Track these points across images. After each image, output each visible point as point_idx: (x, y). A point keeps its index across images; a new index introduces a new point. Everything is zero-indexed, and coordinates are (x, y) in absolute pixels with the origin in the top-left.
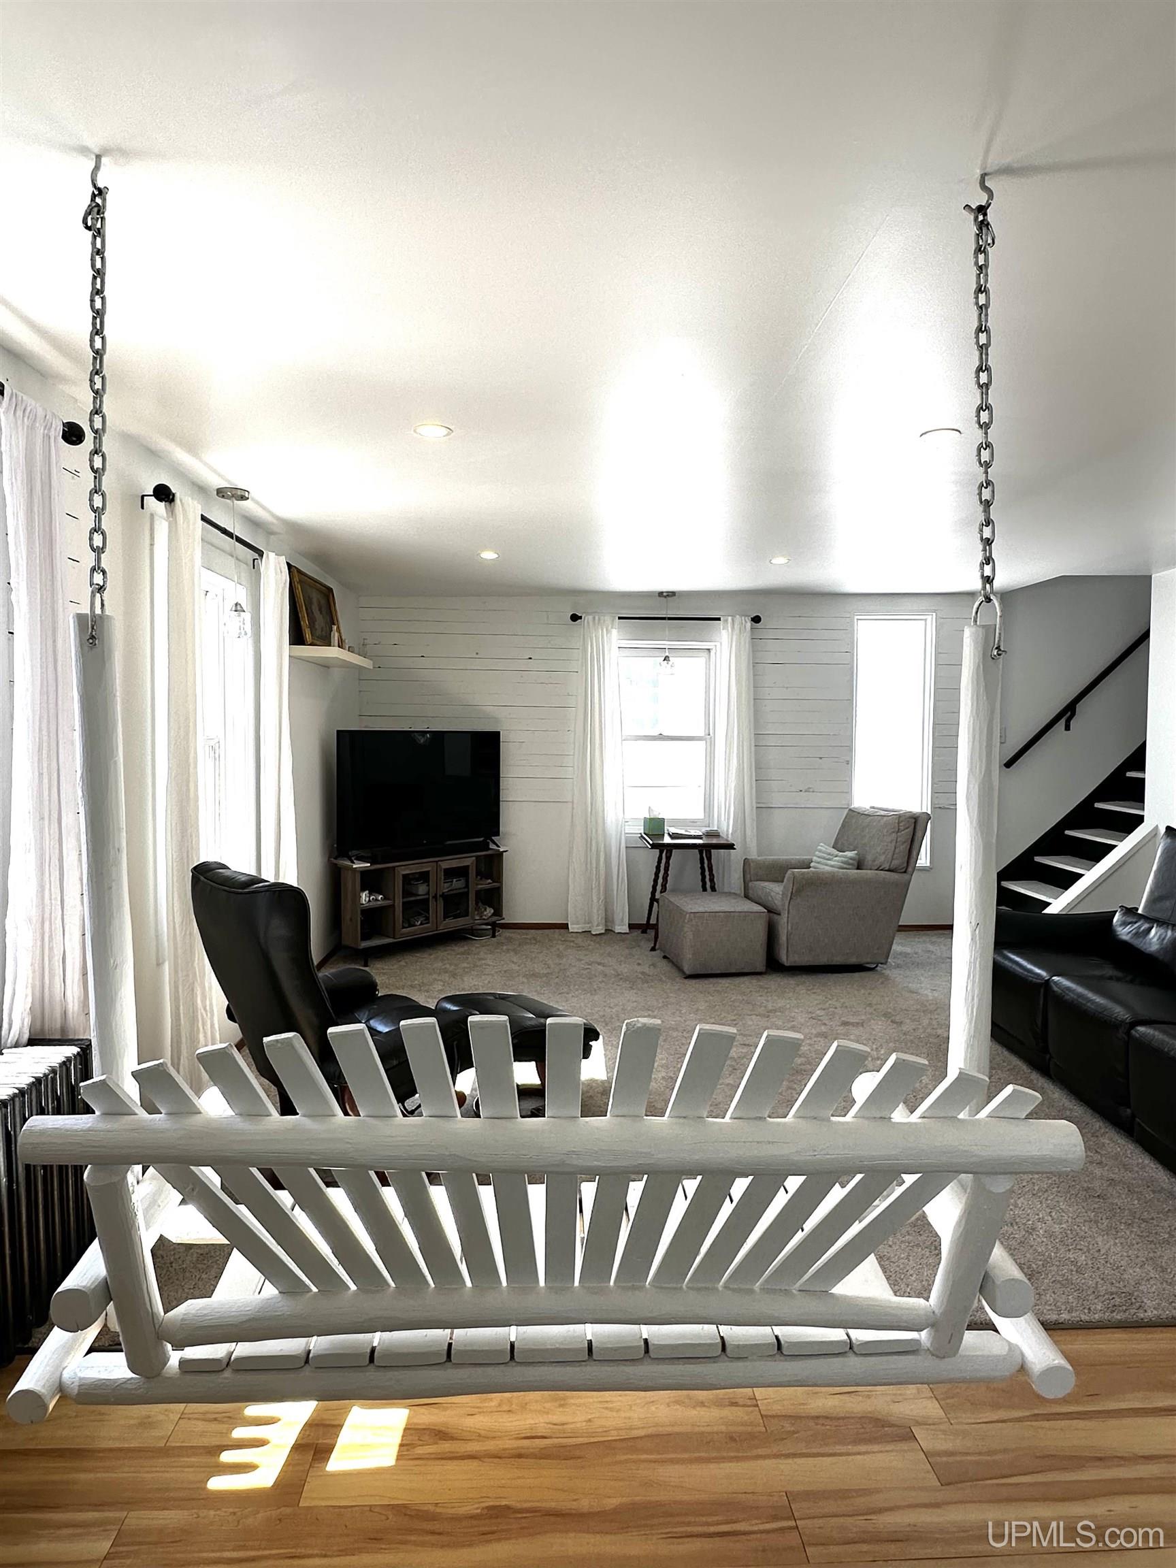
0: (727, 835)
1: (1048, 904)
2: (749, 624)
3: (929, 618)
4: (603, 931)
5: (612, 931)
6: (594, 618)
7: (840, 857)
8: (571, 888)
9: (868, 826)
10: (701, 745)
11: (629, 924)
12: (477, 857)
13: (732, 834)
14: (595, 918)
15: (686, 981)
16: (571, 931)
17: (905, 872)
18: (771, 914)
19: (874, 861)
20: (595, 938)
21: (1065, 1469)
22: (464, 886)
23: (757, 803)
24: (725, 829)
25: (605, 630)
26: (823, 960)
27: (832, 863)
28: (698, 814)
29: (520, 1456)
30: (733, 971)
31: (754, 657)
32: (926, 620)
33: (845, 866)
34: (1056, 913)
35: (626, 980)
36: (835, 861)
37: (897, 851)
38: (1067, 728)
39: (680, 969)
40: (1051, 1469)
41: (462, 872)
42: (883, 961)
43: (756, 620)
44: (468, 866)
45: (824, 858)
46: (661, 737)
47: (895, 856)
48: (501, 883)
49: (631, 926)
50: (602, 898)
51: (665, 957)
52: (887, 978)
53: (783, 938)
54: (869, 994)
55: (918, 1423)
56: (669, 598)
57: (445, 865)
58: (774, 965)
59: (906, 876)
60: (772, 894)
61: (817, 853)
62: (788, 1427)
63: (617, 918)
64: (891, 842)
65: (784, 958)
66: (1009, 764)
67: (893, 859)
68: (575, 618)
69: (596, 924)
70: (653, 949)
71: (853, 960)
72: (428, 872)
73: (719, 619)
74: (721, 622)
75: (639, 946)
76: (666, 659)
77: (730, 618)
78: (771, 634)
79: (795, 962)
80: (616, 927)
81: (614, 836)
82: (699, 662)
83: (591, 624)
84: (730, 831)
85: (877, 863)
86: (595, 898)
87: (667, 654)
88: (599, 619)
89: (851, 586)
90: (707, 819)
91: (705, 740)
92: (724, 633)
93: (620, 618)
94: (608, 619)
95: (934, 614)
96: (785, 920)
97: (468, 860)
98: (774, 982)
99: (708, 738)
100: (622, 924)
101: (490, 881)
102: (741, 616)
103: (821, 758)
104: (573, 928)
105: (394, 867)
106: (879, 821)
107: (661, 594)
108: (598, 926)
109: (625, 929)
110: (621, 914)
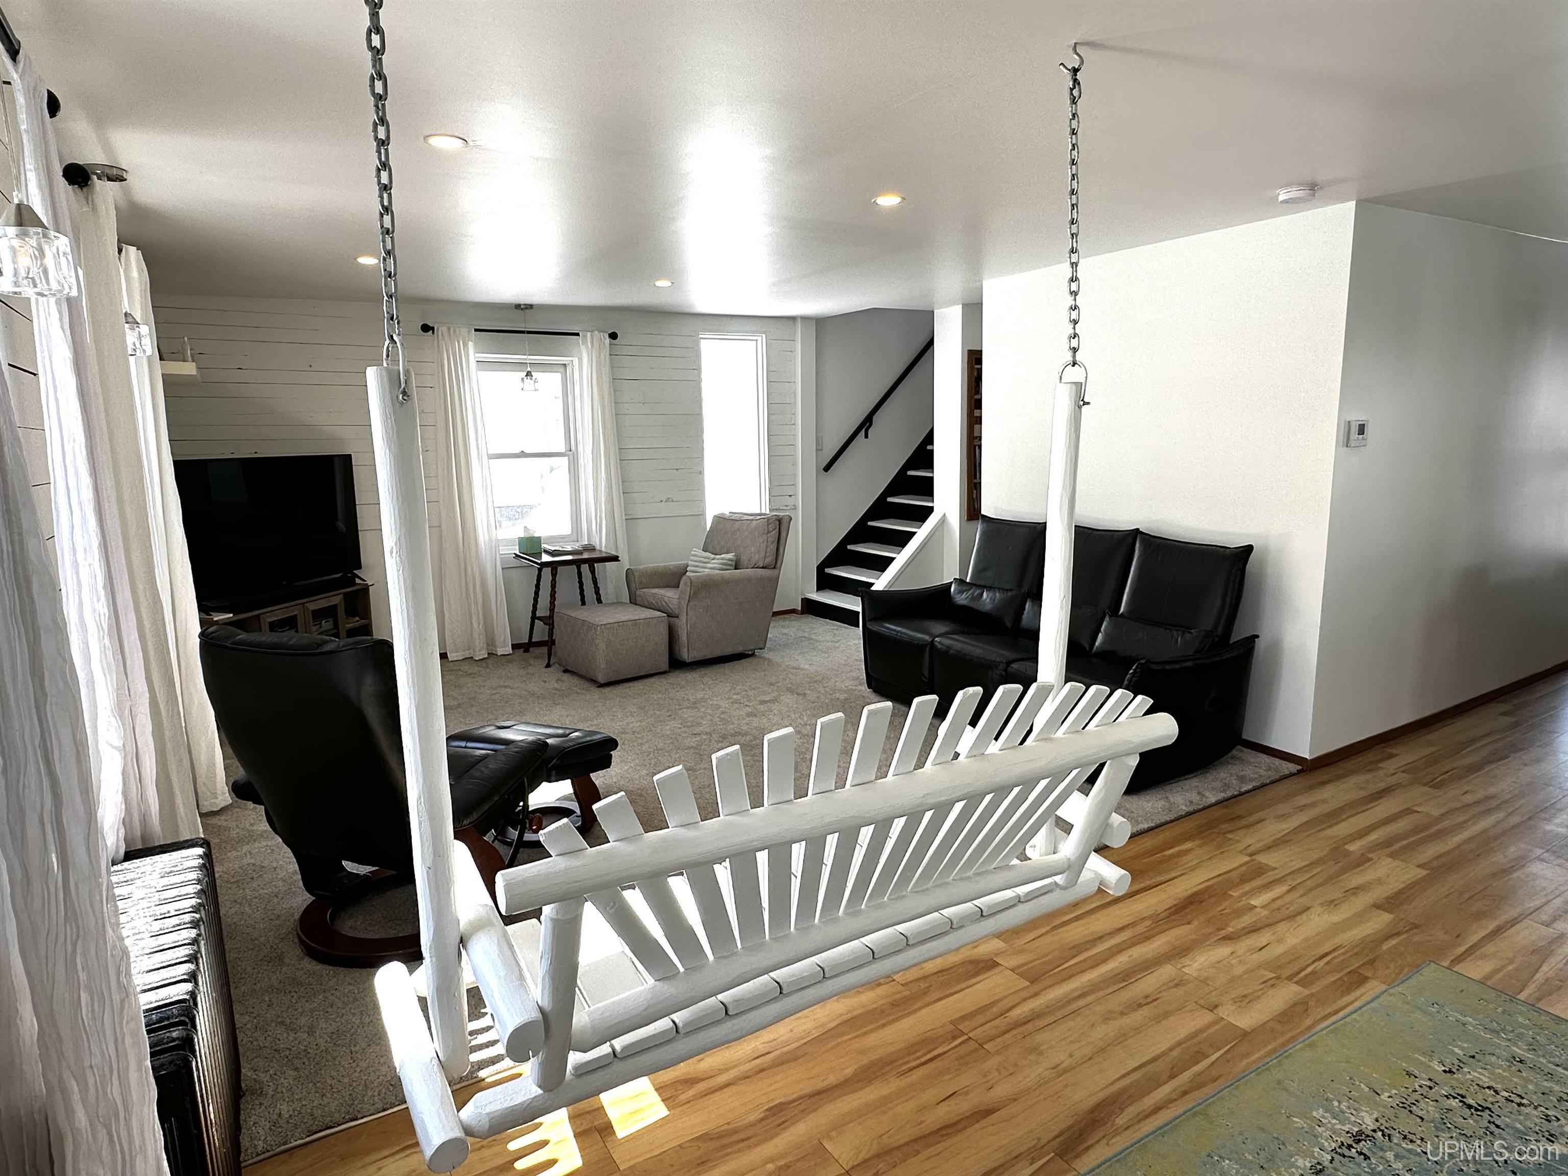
0: (601, 547)
1: (872, 584)
2: (608, 340)
3: (759, 339)
4: (486, 656)
5: (494, 654)
6: (449, 329)
7: (718, 559)
8: (446, 618)
9: (739, 529)
10: (565, 460)
11: (512, 645)
12: (345, 594)
13: (605, 546)
14: (477, 642)
15: (601, 689)
16: (450, 660)
17: (774, 568)
18: (670, 618)
19: (749, 561)
20: (479, 663)
21: (1086, 950)
22: (332, 627)
23: (625, 515)
24: (598, 543)
25: (461, 343)
26: (717, 652)
27: (712, 566)
28: (565, 529)
29: (762, 1070)
30: (642, 674)
31: (613, 374)
32: (757, 340)
33: (725, 567)
34: (881, 589)
35: (544, 697)
36: (714, 563)
37: (768, 550)
38: (866, 437)
39: (593, 681)
40: (1080, 953)
41: (329, 612)
42: (762, 646)
43: (613, 336)
44: (337, 605)
45: (700, 562)
46: (523, 455)
47: (767, 554)
48: (370, 619)
49: (515, 647)
50: (482, 622)
51: (566, 671)
52: (769, 661)
53: (683, 638)
54: (765, 675)
55: (997, 955)
56: (527, 311)
57: (312, 606)
58: (676, 664)
59: (776, 571)
60: (666, 599)
61: (692, 558)
62: (923, 985)
63: (499, 639)
64: (763, 542)
65: (686, 655)
66: (827, 469)
67: (765, 557)
68: (426, 328)
69: (478, 649)
70: (548, 666)
71: (740, 649)
72: (296, 616)
73: (578, 334)
74: (580, 339)
75: (531, 665)
76: (529, 374)
77: (589, 334)
78: (625, 351)
79: (695, 658)
80: (498, 649)
81: (488, 558)
82: (555, 378)
83: (446, 335)
84: (604, 545)
85: (753, 562)
86: (475, 625)
87: (529, 369)
88: (455, 331)
89: (702, 306)
90: (575, 535)
91: (568, 456)
92: (583, 348)
93: (476, 330)
94: (464, 331)
95: (764, 335)
96: (684, 622)
97: (336, 599)
98: (681, 678)
99: (571, 453)
100: (504, 645)
101: (357, 618)
102: (600, 331)
103: (677, 469)
104: (453, 657)
105: (258, 616)
106: (749, 525)
107: (518, 306)
108: (480, 650)
109: (509, 650)
110: (502, 636)
